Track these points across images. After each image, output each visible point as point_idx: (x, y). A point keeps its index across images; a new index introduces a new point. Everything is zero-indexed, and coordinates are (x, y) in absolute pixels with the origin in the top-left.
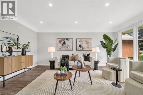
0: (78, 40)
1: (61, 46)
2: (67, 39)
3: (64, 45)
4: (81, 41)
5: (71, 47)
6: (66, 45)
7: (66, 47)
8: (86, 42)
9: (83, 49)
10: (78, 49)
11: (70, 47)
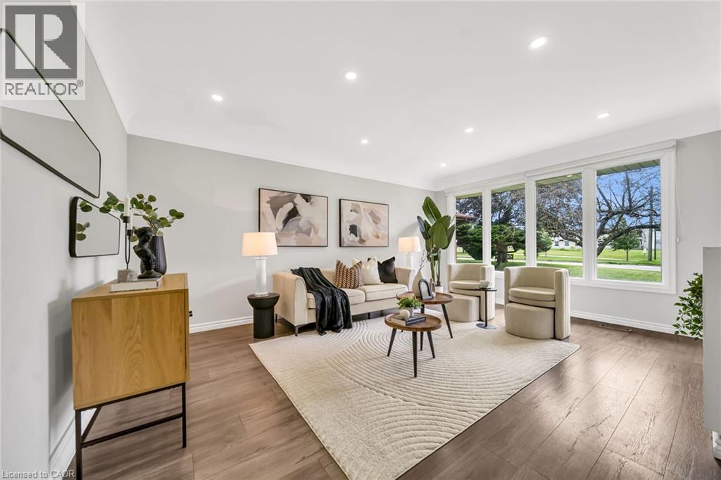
0: (347, 206)
1: (282, 227)
2: (307, 198)
3: (292, 222)
4: (358, 209)
5: (322, 234)
6: (302, 221)
7: (300, 231)
8: (372, 214)
9: (362, 241)
10: (346, 240)
11: (316, 233)
